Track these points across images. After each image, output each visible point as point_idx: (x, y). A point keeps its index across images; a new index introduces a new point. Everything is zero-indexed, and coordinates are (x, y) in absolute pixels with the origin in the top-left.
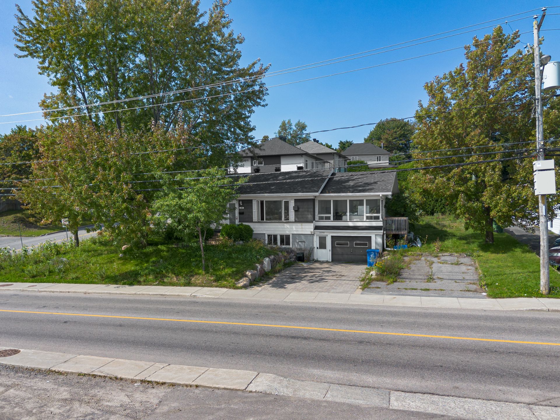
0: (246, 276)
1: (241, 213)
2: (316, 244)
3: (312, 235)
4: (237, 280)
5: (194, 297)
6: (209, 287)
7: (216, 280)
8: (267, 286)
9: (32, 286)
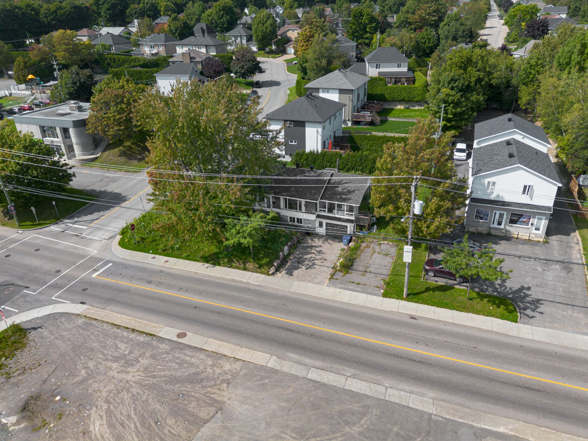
0: (274, 266)
1: (274, 203)
2: (317, 224)
3: (315, 221)
4: (269, 269)
5: (249, 283)
6: (256, 272)
7: (259, 268)
8: (284, 272)
9: (167, 261)
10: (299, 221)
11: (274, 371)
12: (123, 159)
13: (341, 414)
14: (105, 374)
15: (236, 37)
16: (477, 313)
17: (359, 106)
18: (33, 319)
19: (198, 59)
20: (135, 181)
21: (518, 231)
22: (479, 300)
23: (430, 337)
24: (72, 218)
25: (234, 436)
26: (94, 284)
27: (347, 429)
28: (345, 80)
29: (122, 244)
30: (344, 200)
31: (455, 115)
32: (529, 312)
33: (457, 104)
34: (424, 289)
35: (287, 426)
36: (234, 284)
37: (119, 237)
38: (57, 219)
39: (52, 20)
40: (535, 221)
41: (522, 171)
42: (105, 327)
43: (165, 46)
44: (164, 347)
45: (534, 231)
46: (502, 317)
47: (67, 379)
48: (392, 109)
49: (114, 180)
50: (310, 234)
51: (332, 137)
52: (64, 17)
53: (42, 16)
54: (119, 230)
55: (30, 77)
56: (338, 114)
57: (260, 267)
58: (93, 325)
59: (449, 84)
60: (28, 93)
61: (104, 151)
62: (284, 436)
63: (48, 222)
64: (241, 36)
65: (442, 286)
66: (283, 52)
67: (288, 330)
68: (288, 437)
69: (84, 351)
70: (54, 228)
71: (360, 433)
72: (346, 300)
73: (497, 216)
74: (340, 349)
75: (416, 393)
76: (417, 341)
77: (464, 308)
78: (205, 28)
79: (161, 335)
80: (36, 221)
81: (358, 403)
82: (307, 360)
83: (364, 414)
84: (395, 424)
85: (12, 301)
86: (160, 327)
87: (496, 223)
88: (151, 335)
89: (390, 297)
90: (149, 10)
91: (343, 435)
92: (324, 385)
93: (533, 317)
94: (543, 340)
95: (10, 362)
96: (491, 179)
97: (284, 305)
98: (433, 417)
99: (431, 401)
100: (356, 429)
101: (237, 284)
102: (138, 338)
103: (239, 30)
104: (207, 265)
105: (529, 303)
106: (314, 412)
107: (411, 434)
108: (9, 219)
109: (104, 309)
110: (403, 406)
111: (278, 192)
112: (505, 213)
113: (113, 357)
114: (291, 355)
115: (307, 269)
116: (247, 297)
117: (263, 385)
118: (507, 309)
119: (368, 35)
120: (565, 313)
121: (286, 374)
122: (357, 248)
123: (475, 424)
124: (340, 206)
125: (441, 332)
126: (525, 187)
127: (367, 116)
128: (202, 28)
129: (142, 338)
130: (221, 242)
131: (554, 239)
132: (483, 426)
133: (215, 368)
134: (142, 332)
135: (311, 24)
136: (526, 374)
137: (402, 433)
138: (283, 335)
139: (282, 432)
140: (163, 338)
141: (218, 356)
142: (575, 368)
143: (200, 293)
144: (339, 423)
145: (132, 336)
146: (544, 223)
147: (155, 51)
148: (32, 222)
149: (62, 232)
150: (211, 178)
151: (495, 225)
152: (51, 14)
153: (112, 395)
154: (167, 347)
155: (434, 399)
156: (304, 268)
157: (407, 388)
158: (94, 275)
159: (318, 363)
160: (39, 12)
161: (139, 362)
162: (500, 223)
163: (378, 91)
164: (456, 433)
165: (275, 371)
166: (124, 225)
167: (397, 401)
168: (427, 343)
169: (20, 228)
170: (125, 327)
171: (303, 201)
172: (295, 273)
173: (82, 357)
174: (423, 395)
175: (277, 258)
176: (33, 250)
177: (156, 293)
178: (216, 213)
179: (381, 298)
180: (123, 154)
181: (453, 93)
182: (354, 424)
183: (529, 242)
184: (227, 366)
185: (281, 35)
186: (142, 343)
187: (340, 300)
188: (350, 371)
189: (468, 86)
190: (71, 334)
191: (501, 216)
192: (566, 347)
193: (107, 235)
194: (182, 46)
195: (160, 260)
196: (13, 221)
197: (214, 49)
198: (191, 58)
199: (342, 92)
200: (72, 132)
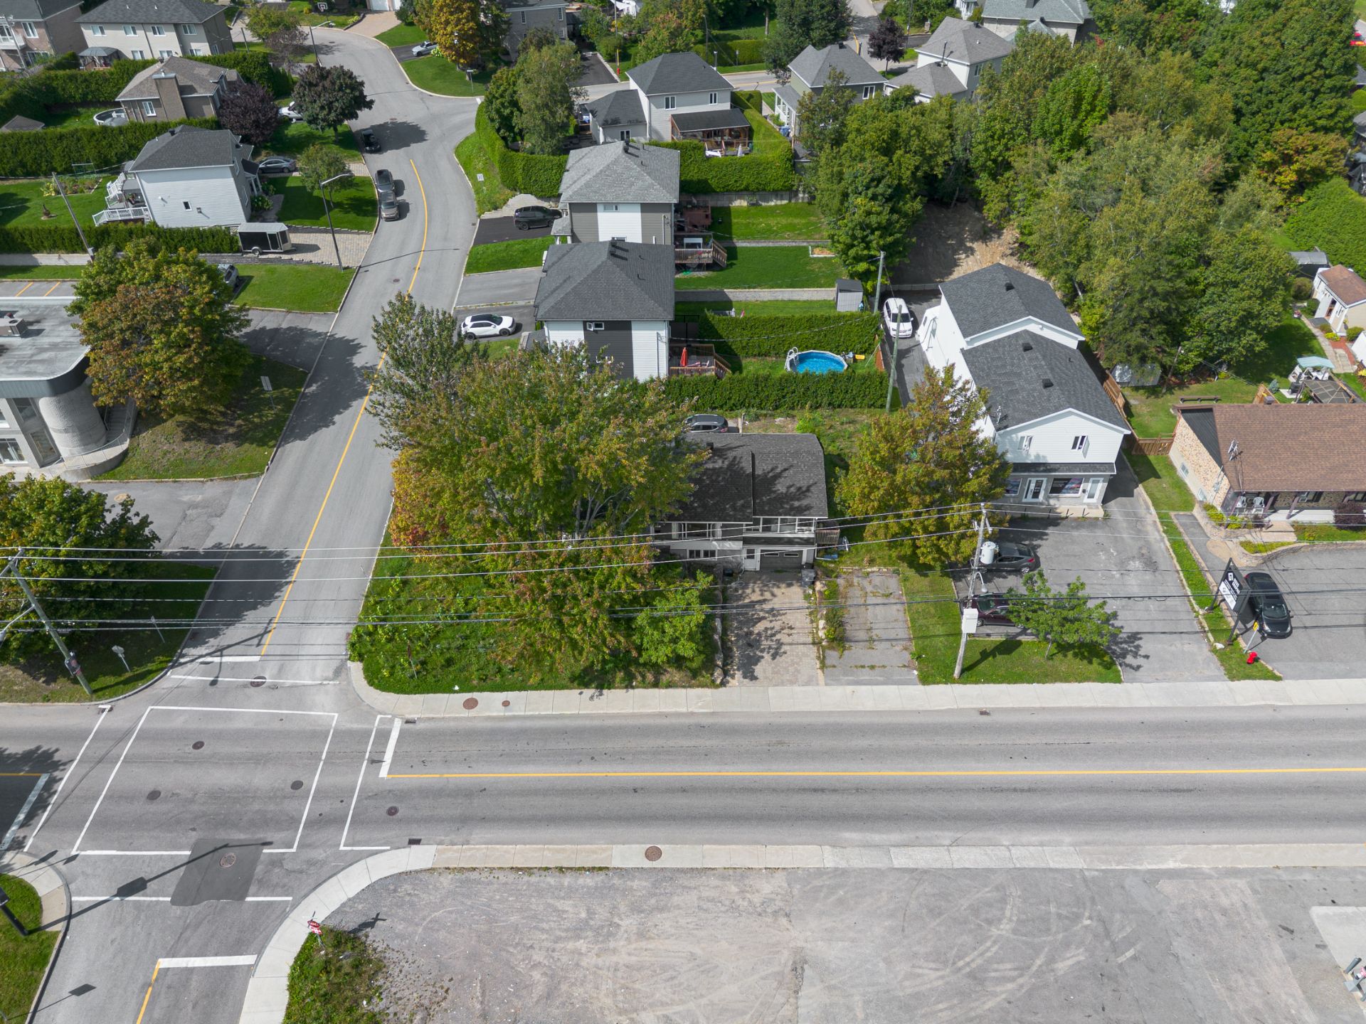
0: (717, 665)
2: (745, 555)
3: (739, 550)
4: (712, 675)
5: (692, 714)
6: (691, 687)
7: (694, 677)
8: (738, 675)
9: (506, 704)
10: (710, 553)
11: (841, 873)
13: (975, 910)
14: (577, 965)
16: (1065, 679)
18: (343, 905)
19: (201, 93)
21: (1066, 505)
22: (1060, 656)
23: (1023, 742)
24: (199, 640)
25: (852, 995)
26: (399, 793)
27: (994, 931)
28: (649, 180)
29: (376, 682)
32: (1129, 659)
34: (978, 657)
35: (915, 955)
36: (666, 721)
37: (355, 668)
38: (166, 651)
40: (1088, 486)
41: (1073, 417)
42: (503, 879)
43: (46, 26)
44: (639, 885)
45: (1086, 500)
46: (1101, 679)
47: (519, 997)
49: (217, 511)
50: (734, 574)
54: (343, 650)
57: (694, 673)
58: (478, 882)
59: (868, 188)
61: (134, 434)
62: (920, 971)
63: (151, 666)
65: (1002, 643)
66: (358, 3)
67: (815, 790)
68: (926, 971)
69: (505, 937)
70: (175, 677)
71: (1015, 931)
72: (869, 706)
73: (1033, 486)
74: (913, 802)
75: (1048, 844)
76: (1010, 754)
77: (1047, 676)
79: (615, 863)
80: (124, 670)
81: (986, 886)
82: (876, 837)
83: (1003, 901)
84: (1049, 902)
85: (260, 881)
86: (604, 850)
87: (1030, 495)
88: (600, 869)
89: (934, 683)
91: (995, 942)
92: (925, 872)
93: (1139, 667)
94: (1164, 703)
95: (382, 1005)
96: (1026, 433)
97: (781, 743)
98: (1086, 873)
99: (1072, 849)
100: (1005, 928)
101: (674, 721)
102: (581, 881)
104: (589, 692)
105: (1125, 642)
106: (938, 921)
107: (1075, 910)
108: (47, 682)
109: (468, 843)
110: (1044, 869)
112: (1045, 480)
113: (567, 930)
114: (847, 835)
115: (774, 657)
116: (708, 743)
117: (841, 901)
118: (1102, 664)
120: (1173, 648)
121: (861, 872)
122: (833, 592)
123: (1138, 867)
124: (787, 522)
125: (1034, 729)
126: (1077, 438)
127: (704, 252)
129: (588, 880)
131: (1113, 505)
132: (1150, 867)
133: (748, 895)
134: (579, 869)
136: (1166, 768)
137: (1064, 912)
139: (913, 966)
140: (626, 869)
141: (741, 874)
142: (1216, 741)
143: (619, 759)
144: (979, 926)
145: (567, 880)
146: (1100, 488)
147: (15, 43)
148: (114, 674)
149: (214, 683)
151: (1030, 499)
153: (621, 998)
154: (644, 884)
155: (1074, 845)
156: (767, 656)
157: (1034, 839)
158: (384, 772)
159: (895, 837)
161: (619, 925)
162: (1036, 495)
164: (1123, 887)
165: (843, 872)
166: (346, 631)
167: (1032, 865)
168: (1025, 754)
169: (99, 698)
170: (540, 869)
171: (718, 524)
172: (758, 669)
173: (511, 950)
174: (1058, 843)
175: (716, 648)
176: (189, 749)
177: (539, 780)
179: (921, 687)
180: (192, 432)
182: (1000, 920)
183: (1084, 521)
184: (765, 887)
186: (596, 888)
187: (860, 708)
188: (947, 836)
190: (450, 912)
191: (1039, 485)
192: (1195, 709)
193: (324, 668)
194: (103, 25)
195: (491, 704)
196: (61, 684)
197: (201, 32)
198: (183, 90)
199: (646, 208)
200: (47, 408)
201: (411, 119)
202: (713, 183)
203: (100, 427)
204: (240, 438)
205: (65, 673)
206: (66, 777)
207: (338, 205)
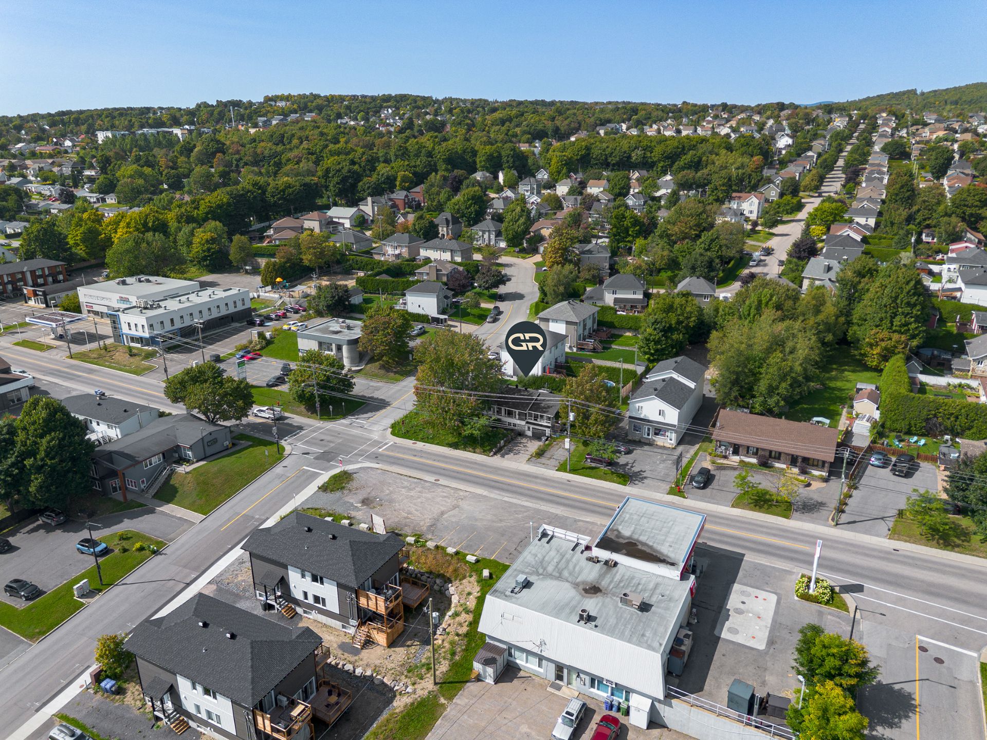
0: (493, 451)
1: (497, 412)
2: (526, 428)
3: (525, 426)
4: (490, 453)
5: (476, 460)
6: (481, 454)
8: (499, 455)
9: (424, 445)
10: (515, 425)
11: (485, 496)
12: (382, 372)
14: (399, 492)
15: (484, 232)
17: (586, 333)
18: (352, 469)
19: (444, 272)
20: (393, 391)
21: (660, 440)
22: (611, 475)
24: (353, 415)
26: (382, 455)
28: (572, 313)
29: (393, 433)
30: (545, 412)
31: (656, 350)
32: (636, 482)
33: (657, 342)
34: (581, 468)
36: (467, 459)
37: (390, 430)
38: (344, 416)
39: (279, 199)
40: (669, 434)
41: (657, 400)
42: (394, 474)
43: (409, 247)
44: (427, 484)
45: (669, 441)
46: (619, 483)
48: (621, 336)
49: (378, 389)
50: (521, 434)
51: (553, 363)
52: (292, 197)
53: (268, 195)
54: (389, 425)
55: (278, 280)
56: (559, 345)
57: (484, 451)
58: (387, 473)
60: (277, 296)
61: (367, 364)
64: (489, 231)
65: (593, 467)
66: (535, 251)
69: (385, 483)
70: (343, 421)
73: (646, 430)
74: (523, 491)
75: (554, 508)
76: (566, 490)
77: (600, 478)
78: (450, 218)
79: (425, 479)
80: (330, 416)
81: (524, 509)
84: (539, 515)
86: (425, 476)
87: (646, 434)
88: (420, 479)
89: (560, 471)
90: (384, 183)
92: (510, 502)
96: (640, 404)
98: (559, 515)
101: (469, 460)
102: (414, 480)
103: (488, 222)
104: (450, 449)
105: (639, 478)
108: (311, 413)
109: (391, 466)
111: (500, 404)
112: (651, 428)
113: (401, 486)
114: (496, 491)
115: (514, 455)
118: (624, 480)
119: (630, 238)
121: (492, 498)
122: (549, 445)
124: (542, 417)
126: (660, 411)
127: (590, 343)
128: (446, 219)
129: (416, 480)
130: (460, 434)
131: (681, 447)
132: (580, 519)
133: (455, 494)
134: (415, 477)
135: (561, 235)
138: (493, 484)
140: (427, 481)
141: (457, 489)
143: (446, 463)
145: (410, 479)
146: (674, 436)
147: (397, 252)
148: (328, 416)
149: (350, 424)
150: (457, 393)
151: (646, 436)
152: (279, 193)
154: (429, 485)
155: (563, 510)
156: (512, 454)
157: (551, 506)
158: (380, 450)
159: (509, 495)
160: (266, 191)
161: (416, 489)
162: (648, 435)
163: (608, 318)
164: (566, 519)
166: (393, 422)
168: (571, 491)
169: (321, 420)
170: (405, 475)
171: (517, 411)
172: (507, 456)
173: (385, 486)
174: (558, 509)
175: (496, 447)
176: (336, 434)
178: (459, 415)
179: (554, 472)
180: (382, 367)
181: (655, 333)
183: (664, 447)
184: (461, 493)
185: (534, 232)
186: (416, 482)
188: (525, 499)
189: (670, 327)
190: (375, 477)
191: (649, 429)
193: (382, 428)
194: (427, 248)
195: (420, 445)
196: (314, 415)
197: (460, 253)
198: (438, 270)
199: (568, 323)
200: (345, 349)
201: (522, 292)
202: (616, 324)
203: (358, 360)
204: (396, 373)
205: (316, 413)
206: (304, 432)
207: (474, 315)
